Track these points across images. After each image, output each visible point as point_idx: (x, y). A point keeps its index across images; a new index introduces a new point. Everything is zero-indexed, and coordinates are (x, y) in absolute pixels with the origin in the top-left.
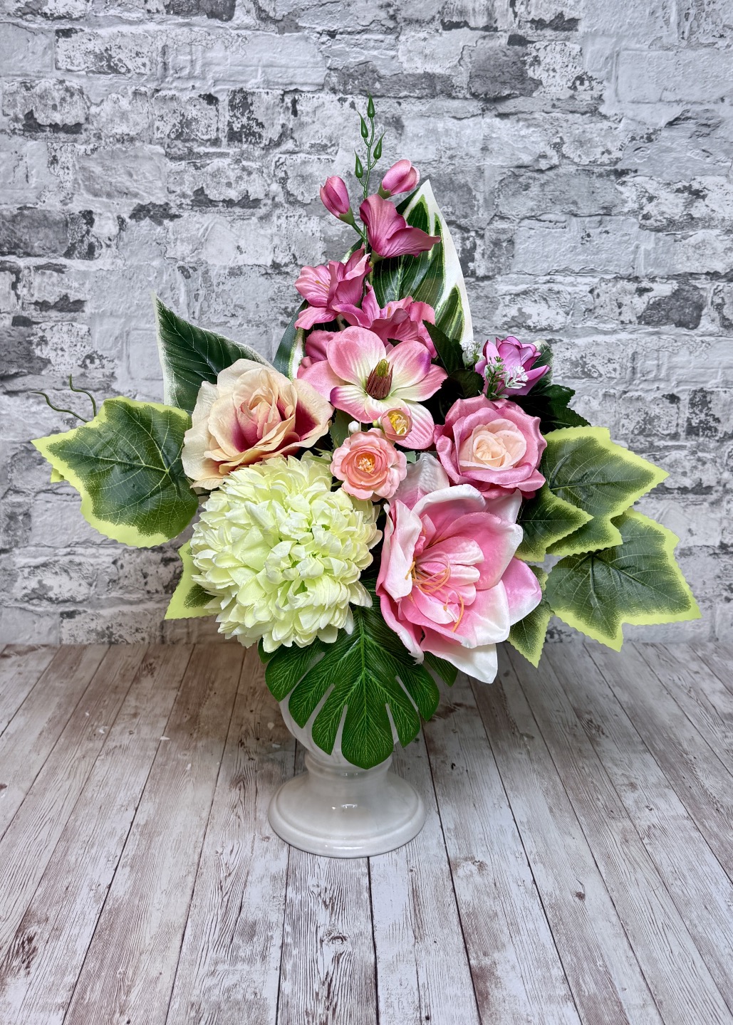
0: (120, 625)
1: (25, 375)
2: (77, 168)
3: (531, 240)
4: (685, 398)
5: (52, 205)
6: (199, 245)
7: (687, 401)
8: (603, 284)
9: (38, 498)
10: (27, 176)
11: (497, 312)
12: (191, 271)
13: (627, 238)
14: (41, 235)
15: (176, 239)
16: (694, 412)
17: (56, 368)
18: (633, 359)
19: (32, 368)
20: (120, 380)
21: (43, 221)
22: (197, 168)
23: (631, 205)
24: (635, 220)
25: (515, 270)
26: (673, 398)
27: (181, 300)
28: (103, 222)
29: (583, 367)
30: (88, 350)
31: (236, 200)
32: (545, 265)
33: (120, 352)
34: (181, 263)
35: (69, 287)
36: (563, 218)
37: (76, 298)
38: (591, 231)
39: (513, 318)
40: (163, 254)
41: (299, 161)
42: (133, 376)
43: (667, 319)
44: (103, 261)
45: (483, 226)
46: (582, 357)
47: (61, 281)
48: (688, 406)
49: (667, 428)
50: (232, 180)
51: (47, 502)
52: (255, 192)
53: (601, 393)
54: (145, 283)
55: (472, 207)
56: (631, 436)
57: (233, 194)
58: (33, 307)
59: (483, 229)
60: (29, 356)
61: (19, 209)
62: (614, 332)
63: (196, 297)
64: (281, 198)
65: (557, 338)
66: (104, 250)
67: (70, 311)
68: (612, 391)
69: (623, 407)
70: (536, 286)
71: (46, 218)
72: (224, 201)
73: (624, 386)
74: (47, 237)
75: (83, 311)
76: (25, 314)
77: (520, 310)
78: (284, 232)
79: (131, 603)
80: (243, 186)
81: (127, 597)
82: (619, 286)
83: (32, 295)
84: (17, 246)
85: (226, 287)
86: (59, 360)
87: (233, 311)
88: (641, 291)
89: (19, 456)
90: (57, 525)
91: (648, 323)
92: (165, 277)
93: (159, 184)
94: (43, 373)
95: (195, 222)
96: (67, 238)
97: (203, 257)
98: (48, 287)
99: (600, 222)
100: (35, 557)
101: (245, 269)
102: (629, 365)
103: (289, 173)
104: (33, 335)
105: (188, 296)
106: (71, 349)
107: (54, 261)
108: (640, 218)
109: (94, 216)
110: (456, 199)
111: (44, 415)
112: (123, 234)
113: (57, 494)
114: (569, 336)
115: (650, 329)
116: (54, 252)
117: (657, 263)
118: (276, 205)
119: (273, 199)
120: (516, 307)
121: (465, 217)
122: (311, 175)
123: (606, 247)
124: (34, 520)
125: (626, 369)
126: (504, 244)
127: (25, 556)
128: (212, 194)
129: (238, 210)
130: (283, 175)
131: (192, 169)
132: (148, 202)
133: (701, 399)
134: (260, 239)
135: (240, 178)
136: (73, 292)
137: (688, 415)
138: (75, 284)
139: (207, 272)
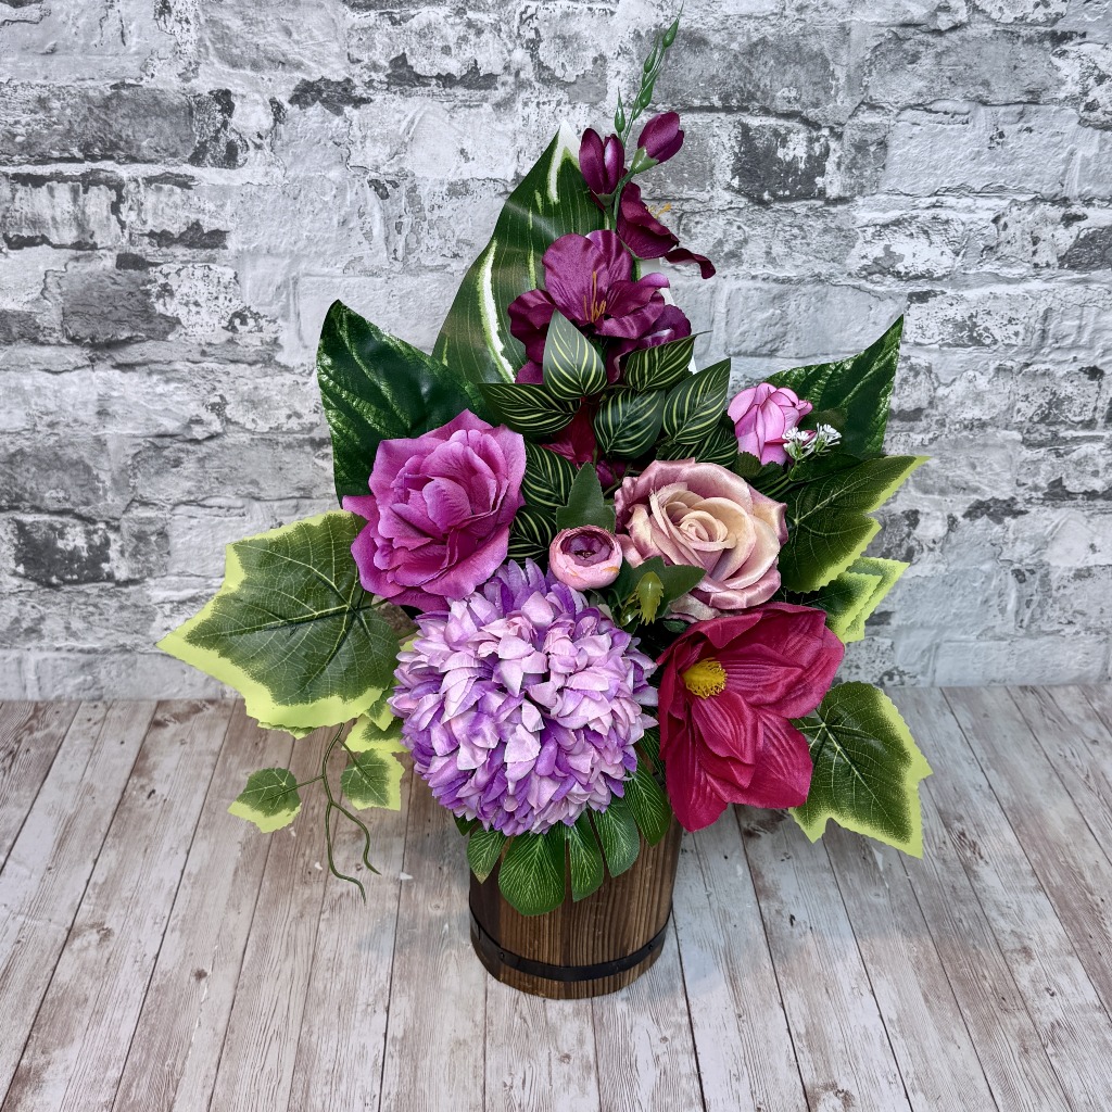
1: (143, 341)
2: (202, 20)
3: (913, 142)
5: (165, 80)
6: (400, 148)
8: (1014, 209)
9: (176, 511)
10: (122, 35)
11: (854, 252)
12: (389, 187)
13: (1059, 138)
14: (151, 129)
15: (365, 137)
17: (189, 330)
18: (1045, 318)
19: (153, 330)
20: (286, 349)
21: (153, 106)
22: (395, 22)
23: (1072, 88)
24: (1073, 112)
25: (885, 188)
27: (376, 232)
28: (248, 109)
29: (971, 330)
30: (236, 306)
31: (458, 75)
32: (932, 181)
33: (286, 308)
34: (373, 175)
35: (202, 211)
36: (966, 108)
37: (213, 228)
38: (1006, 129)
39: (876, 261)
40: (344, 160)
41: (558, 12)
42: (307, 343)
43: (1104, 261)
44: (253, 170)
45: (842, 120)
46: (971, 317)
47: (187, 202)
50: (452, 42)
51: (191, 517)
52: (488, 63)
53: (993, 366)
54: (319, 206)
55: (827, 90)
56: (1028, 425)
57: (453, 66)
58: (146, 240)
59: (841, 125)
60: (147, 313)
61: (112, 87)
62: (1023, 279)
63: (399, 227)
64: (528, 74)
65: (938, 289)
66: (252, 152)
67: (205, 247)
70: (914, 213)
71: (157, 102)
72: (439, 77)
73: (1027, 356)
74: (160, 131)
75: (225, 247)
76: (135, 251)
77: (887, 248)
78: (534, 128)
80: (468, 53)
82: (1037, 212)
83: (145, 222)
84: (115, 146)
85: (445, 213)
86: (194, 319)
87: (455, 249)
88: (1069, 220)
89: (144, 455)
90: (207, 548)
91: (1073, 267)
92: (350, 196)
93: (335, 47)
94: (170, 337)
95: (392, 111)
96: (192, 135)
97: (407, 166)
98: (167, 210)
99: (1021, 115)
100: (178, 589)
101: (472, 186)
102: (1038, 326)
103: (542, 32)
104: (150, 282)
105: (386, 225)
106: (209, 303)
107: (175, 170)
108: (1082, 108)
109: (233, 99)
110: (803, 78)
111: (176, 398)
112: (281, 128)
113: (204, 506)
114: (956, 286)
115: (1076, 275)
116: (174, 155)
117: (1097, 178)
118: (521, 85)
119: (517, 74)
120: (882, 244)
121: (816, 105)
122: (576, 36)
123: (1024, 152)
124: (173, 541)
125: (1032, 333)
126: (872, 149)
127: (165, 588)
128: (420, 65)
129: (460, 92)
130: (532, 35)
131: (387, 24)
132: (318, 77)
134: (496, 139)
135: (464, 39)
136: (207, 218)
138: (210, 206)
139: (413, 189)
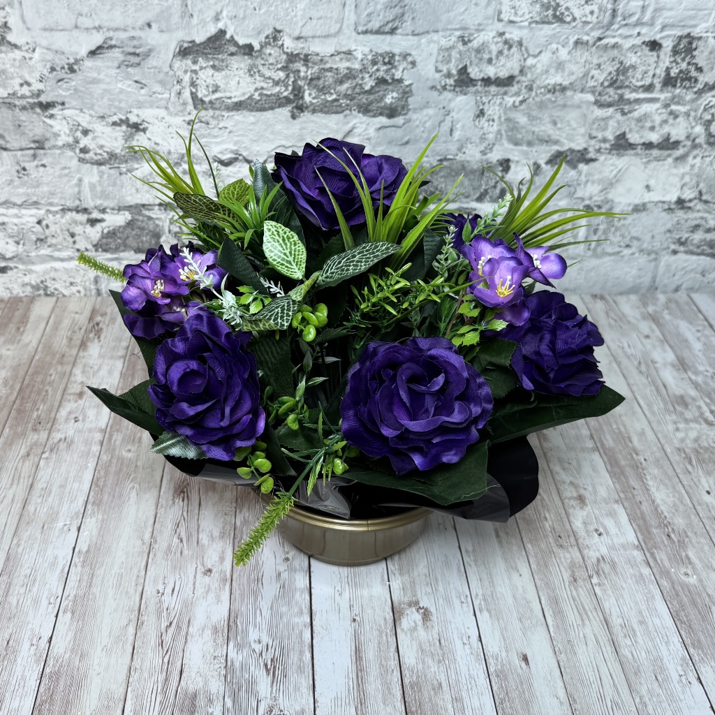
0: (54, 279)
4: (668, 45)
7: (670, 48)
16: (675, 61)
26: (654, 45)
48: (669, 53)
49: (642, 79)
68: (585, 38)
69: (596, 56)
79: (62, 260)
81: (57, 254)
133: (687, 46)
137: (667, 64)
